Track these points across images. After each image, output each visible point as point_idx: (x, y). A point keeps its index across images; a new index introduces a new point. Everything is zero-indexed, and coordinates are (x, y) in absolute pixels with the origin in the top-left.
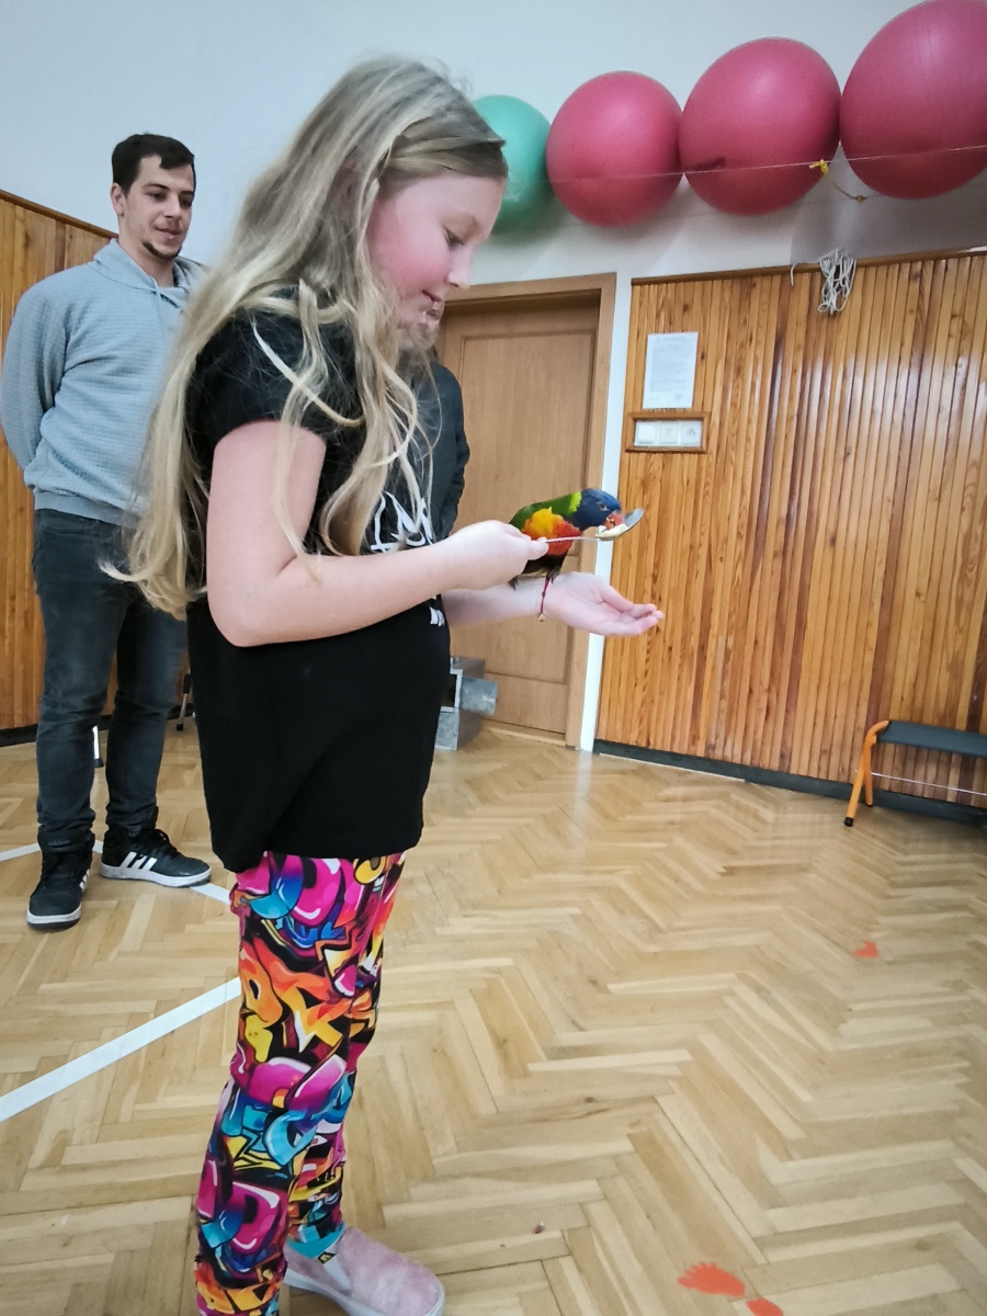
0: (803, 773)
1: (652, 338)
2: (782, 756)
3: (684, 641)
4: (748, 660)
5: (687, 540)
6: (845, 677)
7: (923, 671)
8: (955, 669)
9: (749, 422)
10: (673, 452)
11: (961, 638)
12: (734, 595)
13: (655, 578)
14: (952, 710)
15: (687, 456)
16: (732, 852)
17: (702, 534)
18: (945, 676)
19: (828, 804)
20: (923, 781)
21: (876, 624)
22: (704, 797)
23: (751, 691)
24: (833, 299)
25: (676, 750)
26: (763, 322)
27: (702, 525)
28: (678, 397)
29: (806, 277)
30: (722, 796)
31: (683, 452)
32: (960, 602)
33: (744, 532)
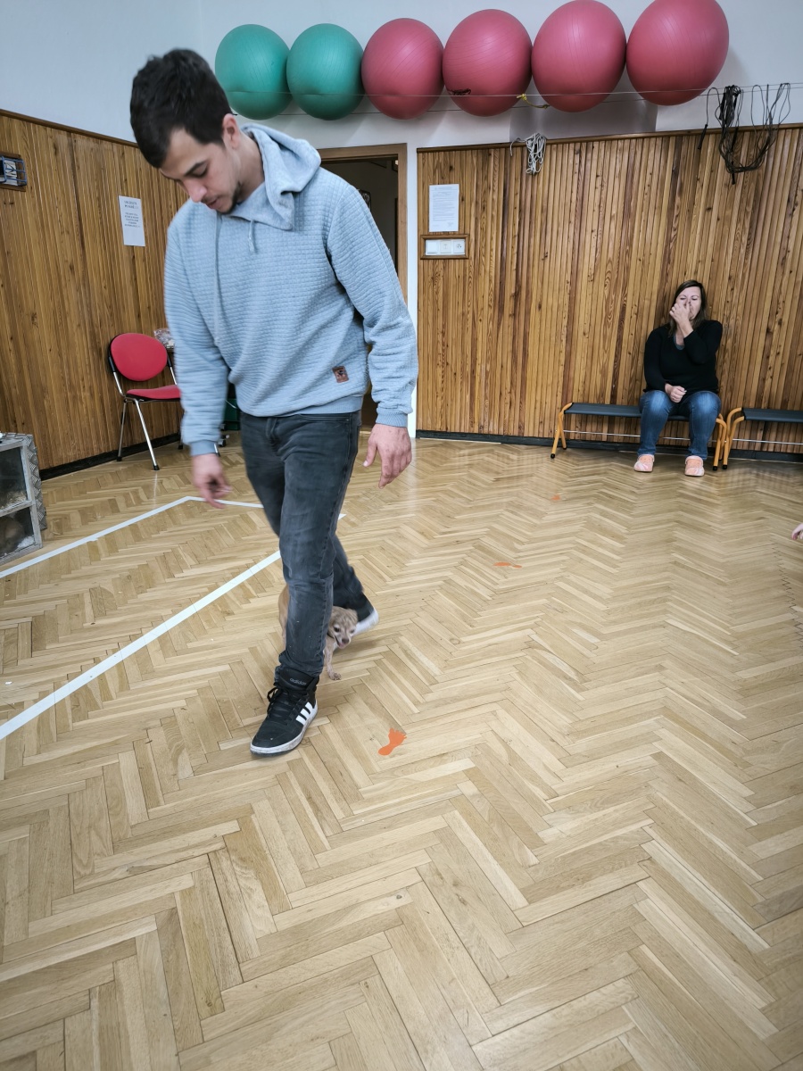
0: (531, 435)
1: (432, 188)
2: (519, 427)
3: (463, 369)
4: (498, 376)
5: (460, 311)
6: (549, 382)
7: (588, 374)
8: (604, 373)
9: (492, 239)
10: (449, 259)
11: (606, 355)
12: (489, 340)
13: (443, 333)
14: (603, 395)
15: (457, 261)
16: (498, 473)
17: (469, 306)
18: (599, 376)
19: (543, 449)
20: (590, 432)
21: (564, 351)
22: (479, 453)
23: (501, 394)
24: (534, 166)
25: (462, 431)
26: (496, 179)
27: (468, 301)
28: (450, 224)
29: (519, 150)
30: (489, 451)
31: (455, 258)
32: (605, 336)
33: (492, 304)
